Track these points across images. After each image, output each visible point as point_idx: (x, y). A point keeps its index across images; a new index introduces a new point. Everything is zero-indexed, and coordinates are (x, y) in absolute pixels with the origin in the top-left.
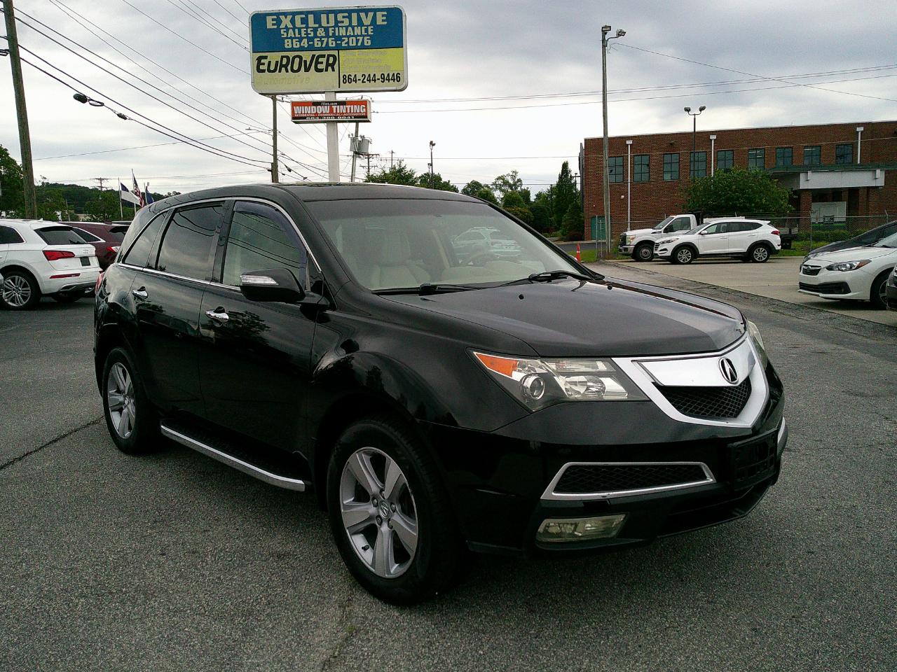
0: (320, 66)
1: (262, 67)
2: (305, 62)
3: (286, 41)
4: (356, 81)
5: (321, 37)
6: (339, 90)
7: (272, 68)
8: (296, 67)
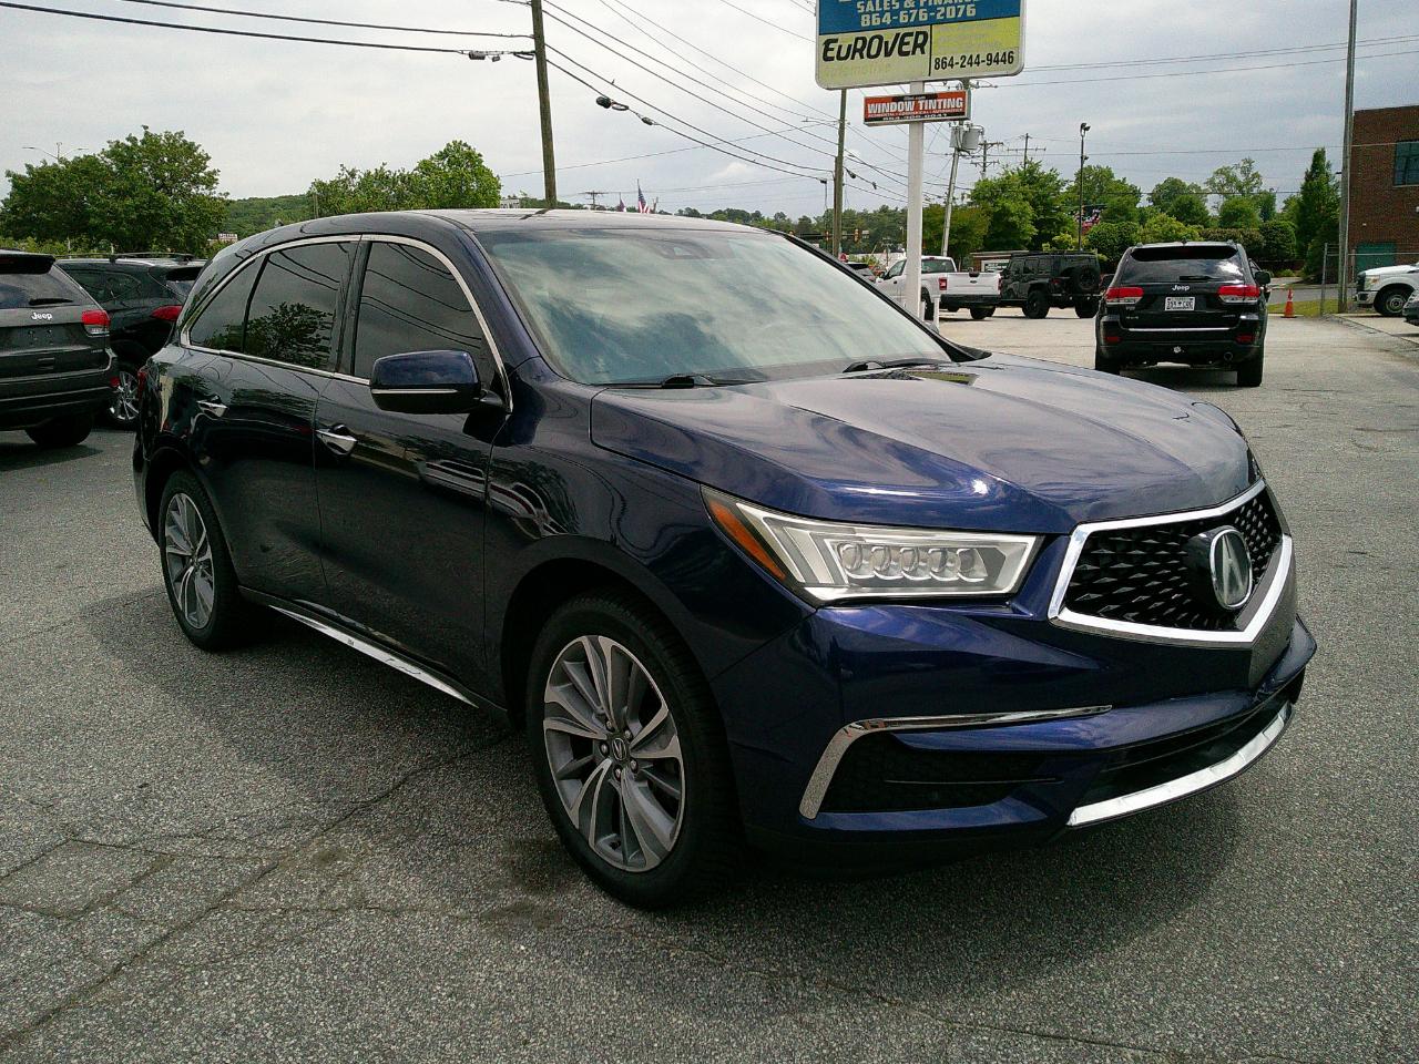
0: (905, 48)
1: (830, 54)
2: (887, 43)
3: (863, 17)
4: (952, 66)
5: (909, 9)
6: (929, 78)
7: (843, 54)
8: (873, 52)
